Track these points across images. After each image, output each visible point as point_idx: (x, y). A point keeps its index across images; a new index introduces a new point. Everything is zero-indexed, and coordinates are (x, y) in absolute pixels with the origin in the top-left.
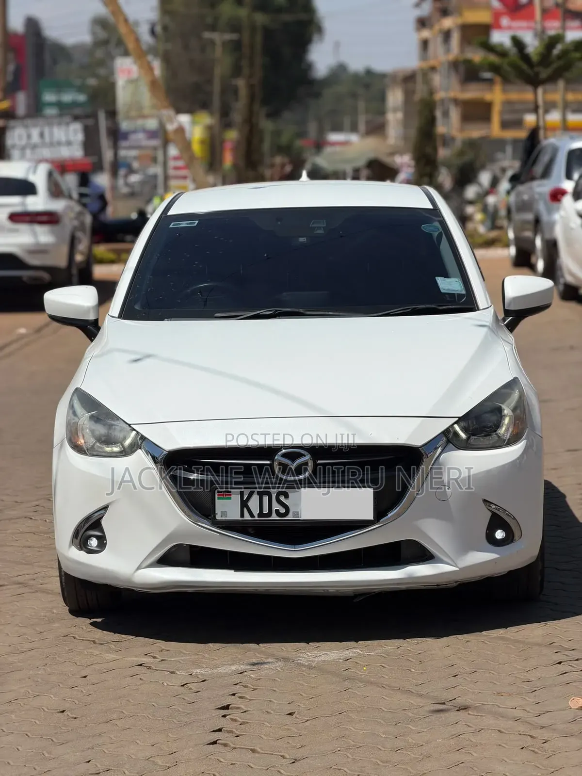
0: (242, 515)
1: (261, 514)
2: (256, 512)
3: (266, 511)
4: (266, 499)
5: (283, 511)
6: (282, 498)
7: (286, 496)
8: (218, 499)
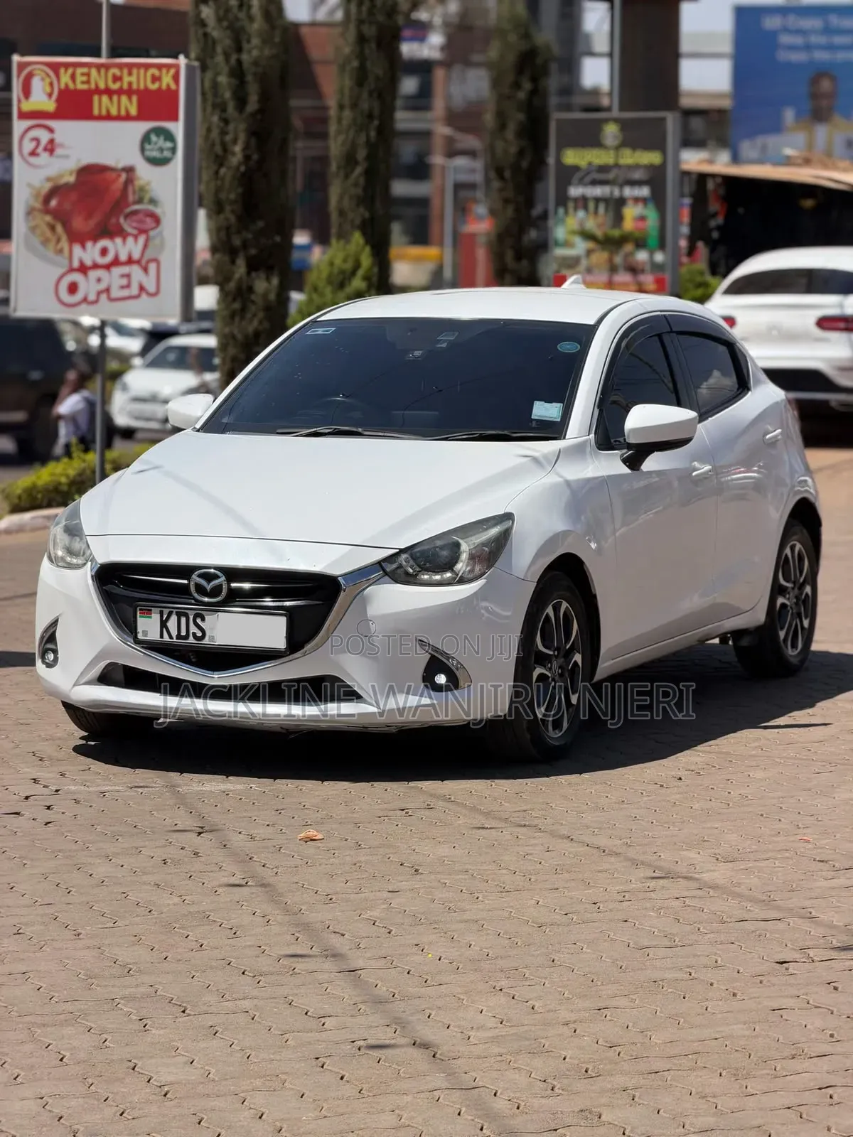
0: (162, 636)
1: (179, 636)
2: (174, 633)
3: (183, 633)
4: (183, 620)
5: (199, 634)
6: (199, 621)
7: (203, 619)
8: (140, 617)
